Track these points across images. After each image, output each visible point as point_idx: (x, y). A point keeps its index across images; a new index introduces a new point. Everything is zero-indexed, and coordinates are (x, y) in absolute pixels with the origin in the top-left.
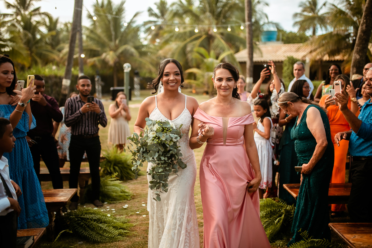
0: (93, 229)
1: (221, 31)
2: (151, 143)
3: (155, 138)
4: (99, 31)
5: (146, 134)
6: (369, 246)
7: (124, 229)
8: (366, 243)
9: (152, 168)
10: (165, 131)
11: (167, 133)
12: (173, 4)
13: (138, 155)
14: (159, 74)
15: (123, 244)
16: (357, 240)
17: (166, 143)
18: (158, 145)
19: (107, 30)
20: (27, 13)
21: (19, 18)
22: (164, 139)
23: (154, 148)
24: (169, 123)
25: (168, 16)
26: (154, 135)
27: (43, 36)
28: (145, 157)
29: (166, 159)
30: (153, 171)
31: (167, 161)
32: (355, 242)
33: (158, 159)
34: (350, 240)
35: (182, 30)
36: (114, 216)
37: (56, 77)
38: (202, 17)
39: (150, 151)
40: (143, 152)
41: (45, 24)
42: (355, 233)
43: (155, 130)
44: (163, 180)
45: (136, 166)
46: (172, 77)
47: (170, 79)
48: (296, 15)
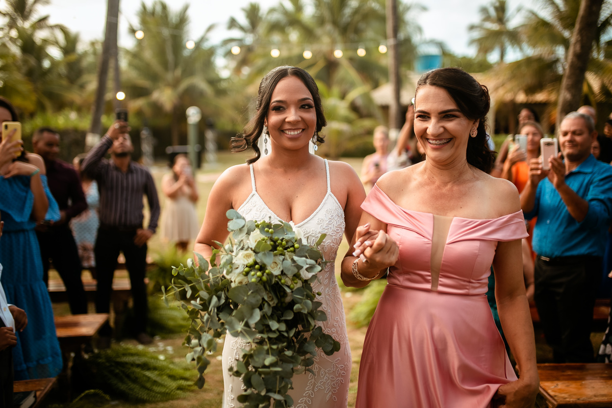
0: (135, 380)
1: (350, 53)
2: (240, 283)
3: (251, 267)
4: (148, 55)
5: (227, 257)
6: (579, 399)
7: (186, 379)
8: (575, 394)
9: (244, 356)
10: (280, 248)
11: (284, 255)
12: (272, 10)
13: (205, 318)
14: (260, 106)
15: (185, 403)
16: (561, 391)
17: (283, 281)
18: (262, 287)
19: (161, 53)
20: (27, 25)
21: (14, 33)
22: (276, 272)
23: (248, 297)
24: (291, 228)
25: (261, 29)
26: (250, 261)
27: (54, 63)
28: (223, 324)
29: (283, 327)
30: (247, 364)
31: (286, 334)
32: (557, 394)
33: (261, 327)
34: (550, 391)
35: (285, 53)
36: (170, 359)
37: (76, 131)
38: (319, 31)
39: (236, 306)
40: (220, 309)
41: (56, 43)
42: (557, 379)
43: (253, 245)
44: (278, 389)
45: (199, 349)
46: (291, 115)
47: (287, 120)
48: (472, 28)
